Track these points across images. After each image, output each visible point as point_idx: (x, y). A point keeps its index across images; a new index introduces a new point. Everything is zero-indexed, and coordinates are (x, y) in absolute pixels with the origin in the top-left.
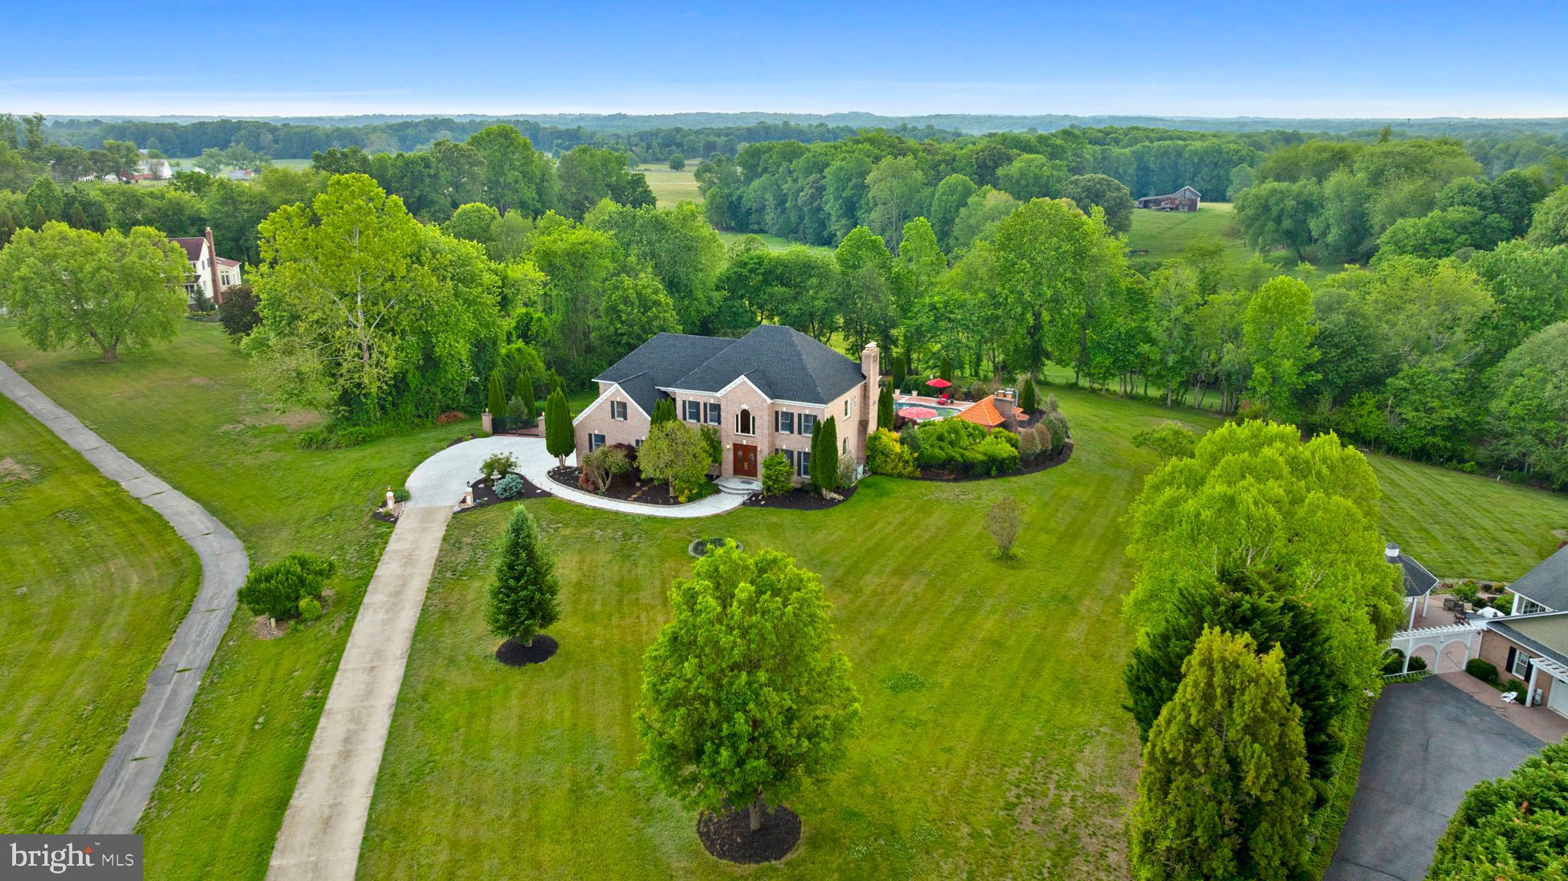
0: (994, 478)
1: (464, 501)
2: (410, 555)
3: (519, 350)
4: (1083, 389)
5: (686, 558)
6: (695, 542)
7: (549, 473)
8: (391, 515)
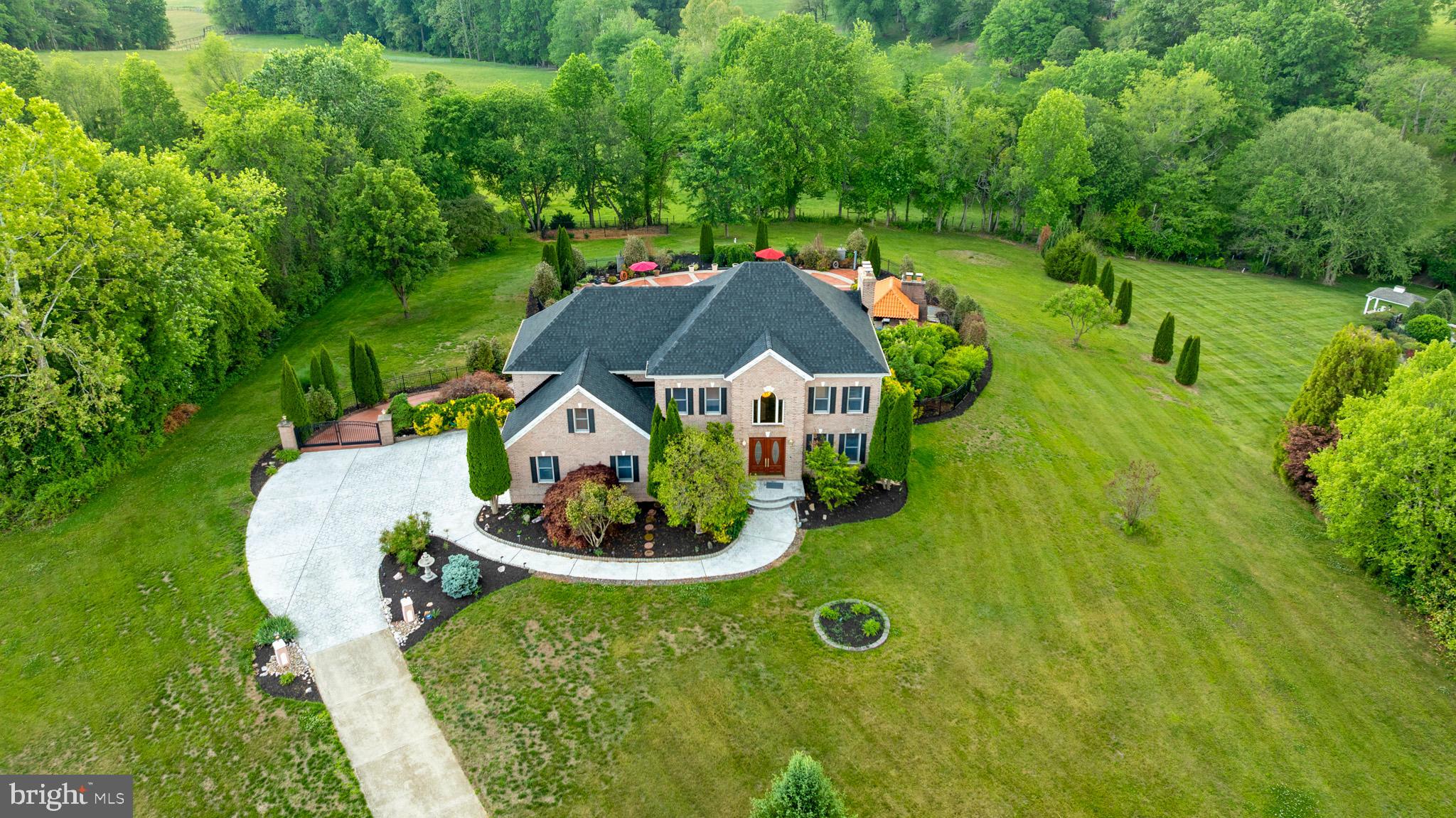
0: (977, 394)
5: (832, 655)
6: (816, 619)
7: (481, 525)
8: (297, 680)
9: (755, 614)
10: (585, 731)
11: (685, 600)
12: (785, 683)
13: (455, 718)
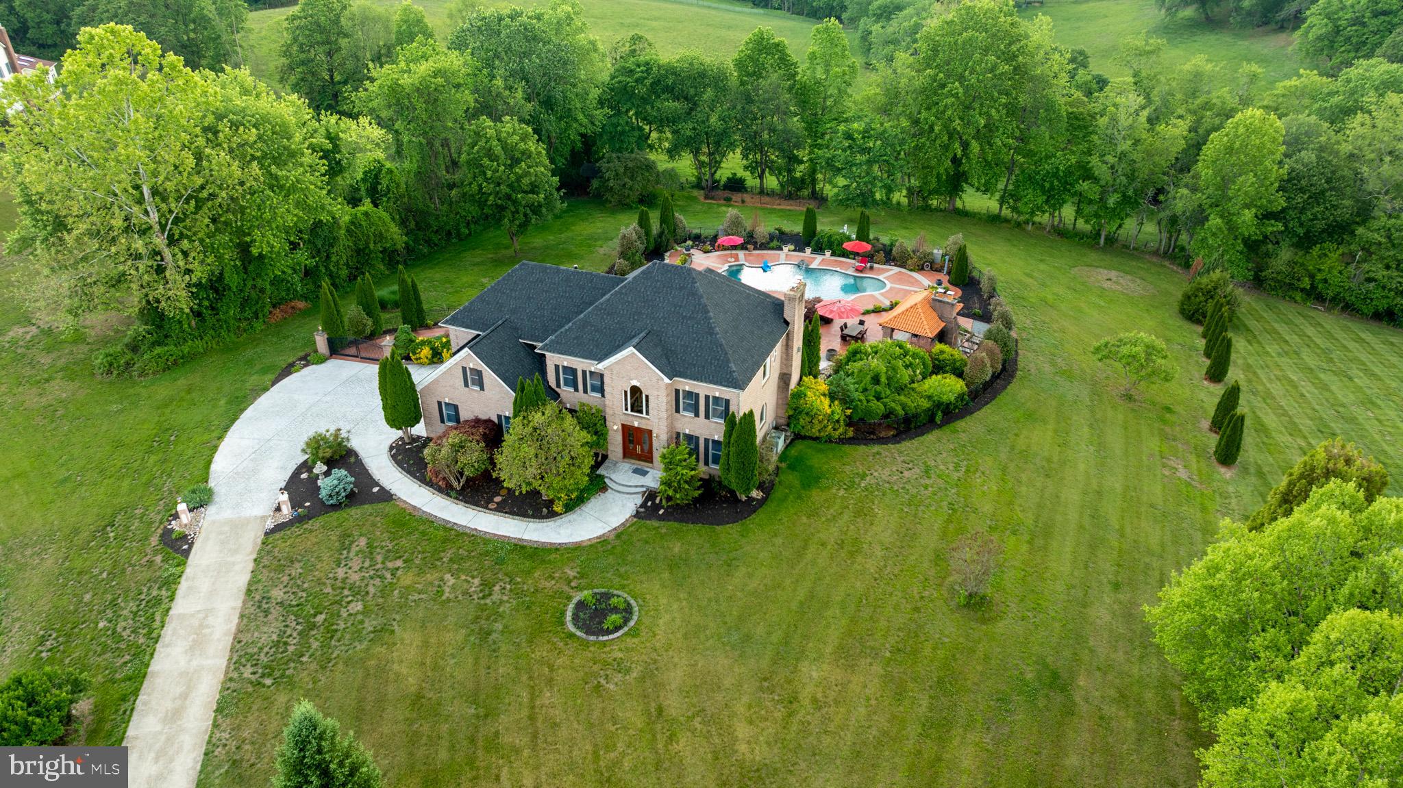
0: (940, 426)
1: (278, 509)
2: (201, 626)
3: (366, 214)
4: (1007, 221)
5: (563, 635)
6: (575, 601)
7: (391, 448)
8: (186, 536)
9: (530, 582)
10: (332, 637)
11: (487, 553)
12: (504, 648)
13: (258, 597)
